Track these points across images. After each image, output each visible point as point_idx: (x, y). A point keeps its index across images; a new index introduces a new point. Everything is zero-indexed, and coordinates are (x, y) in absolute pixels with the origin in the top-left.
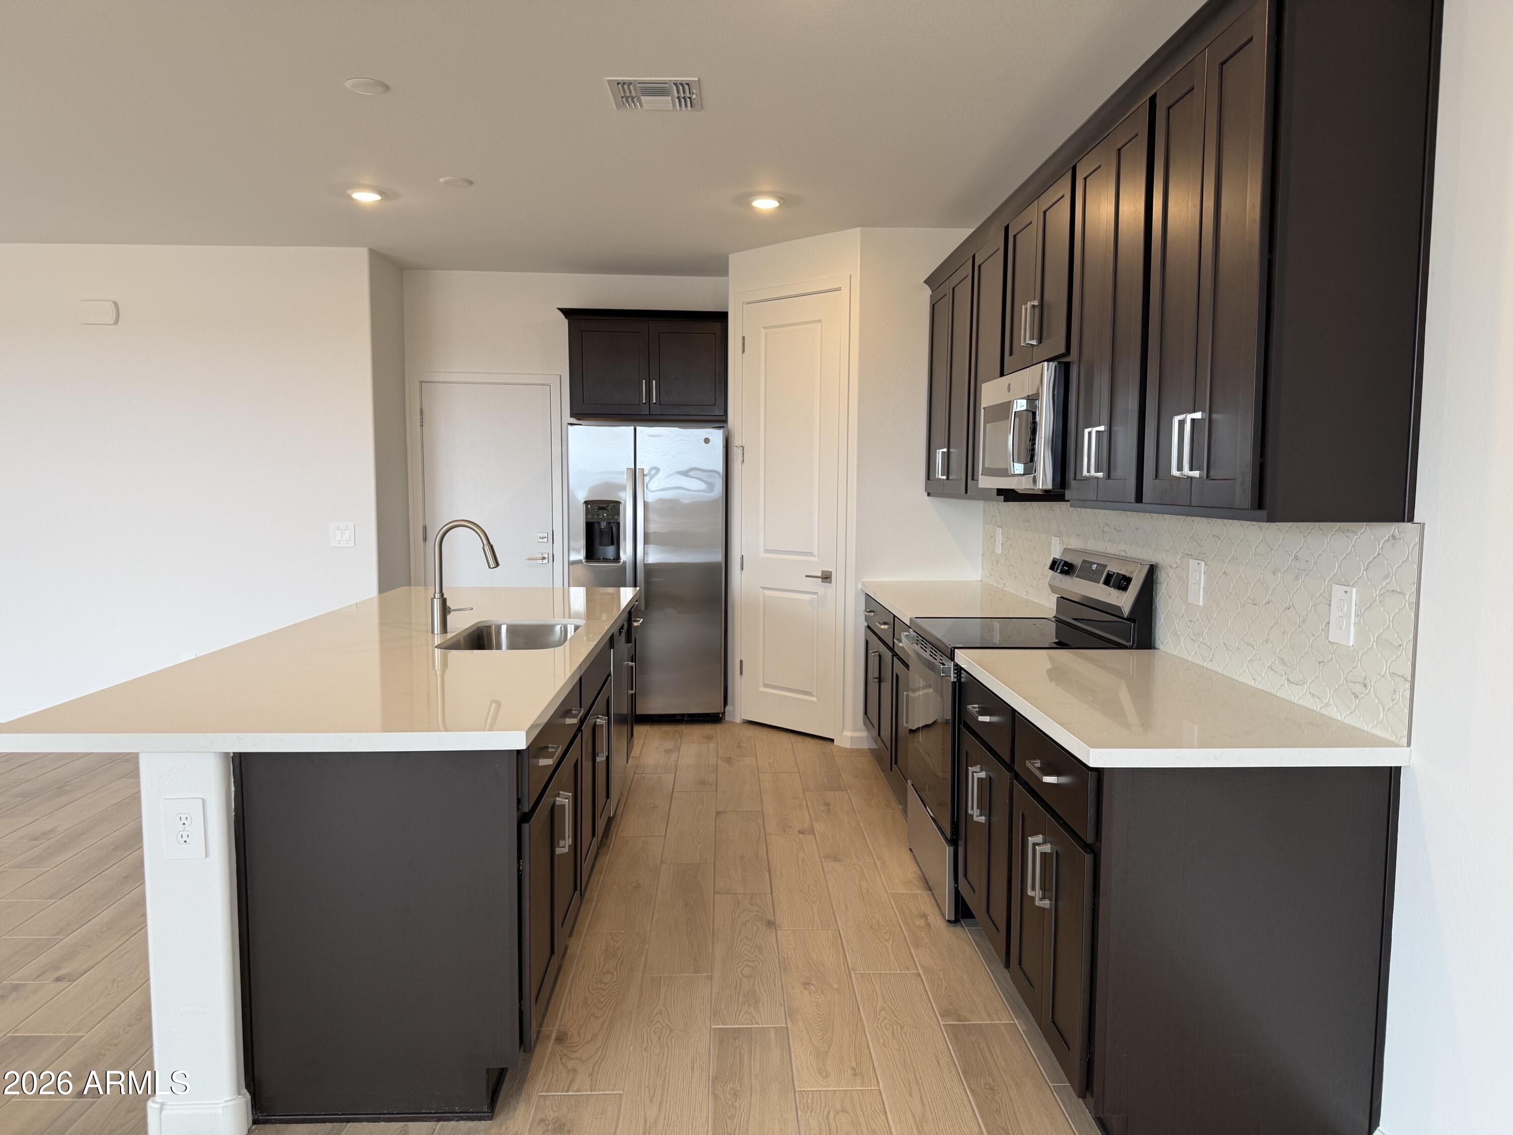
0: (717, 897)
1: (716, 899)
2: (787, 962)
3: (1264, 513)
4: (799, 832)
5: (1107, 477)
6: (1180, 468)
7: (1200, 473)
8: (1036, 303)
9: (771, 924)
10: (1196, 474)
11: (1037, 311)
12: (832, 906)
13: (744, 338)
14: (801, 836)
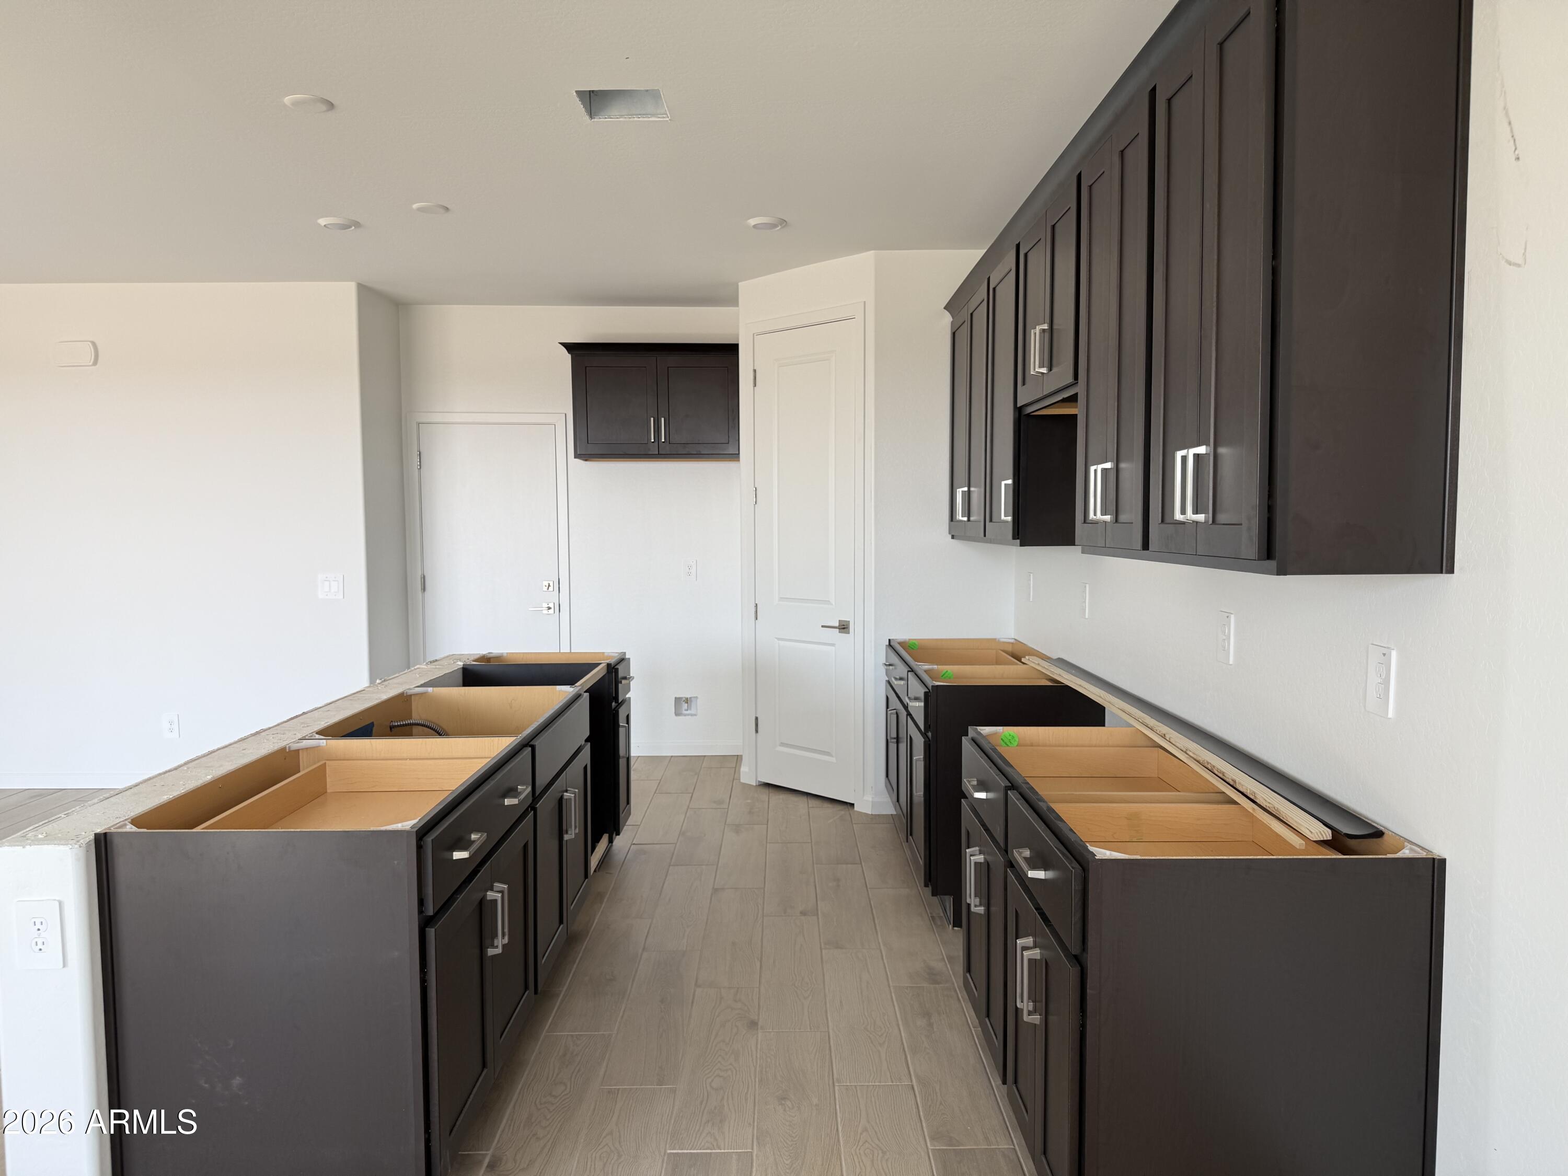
0: (699, 990)
1: (697, 993)
2: (764, 1073)
3: (1273, 564)
4: (801, 913)
5: (1115, 521)
6: (1183, 511)
7: (1205, 516)
8: (1045, 327)
9: (753, 1025)
10: (1201, 517)
11: (1047, 335)
12: (826, 1003)
13: (755, 371)
14: (803, 918)
